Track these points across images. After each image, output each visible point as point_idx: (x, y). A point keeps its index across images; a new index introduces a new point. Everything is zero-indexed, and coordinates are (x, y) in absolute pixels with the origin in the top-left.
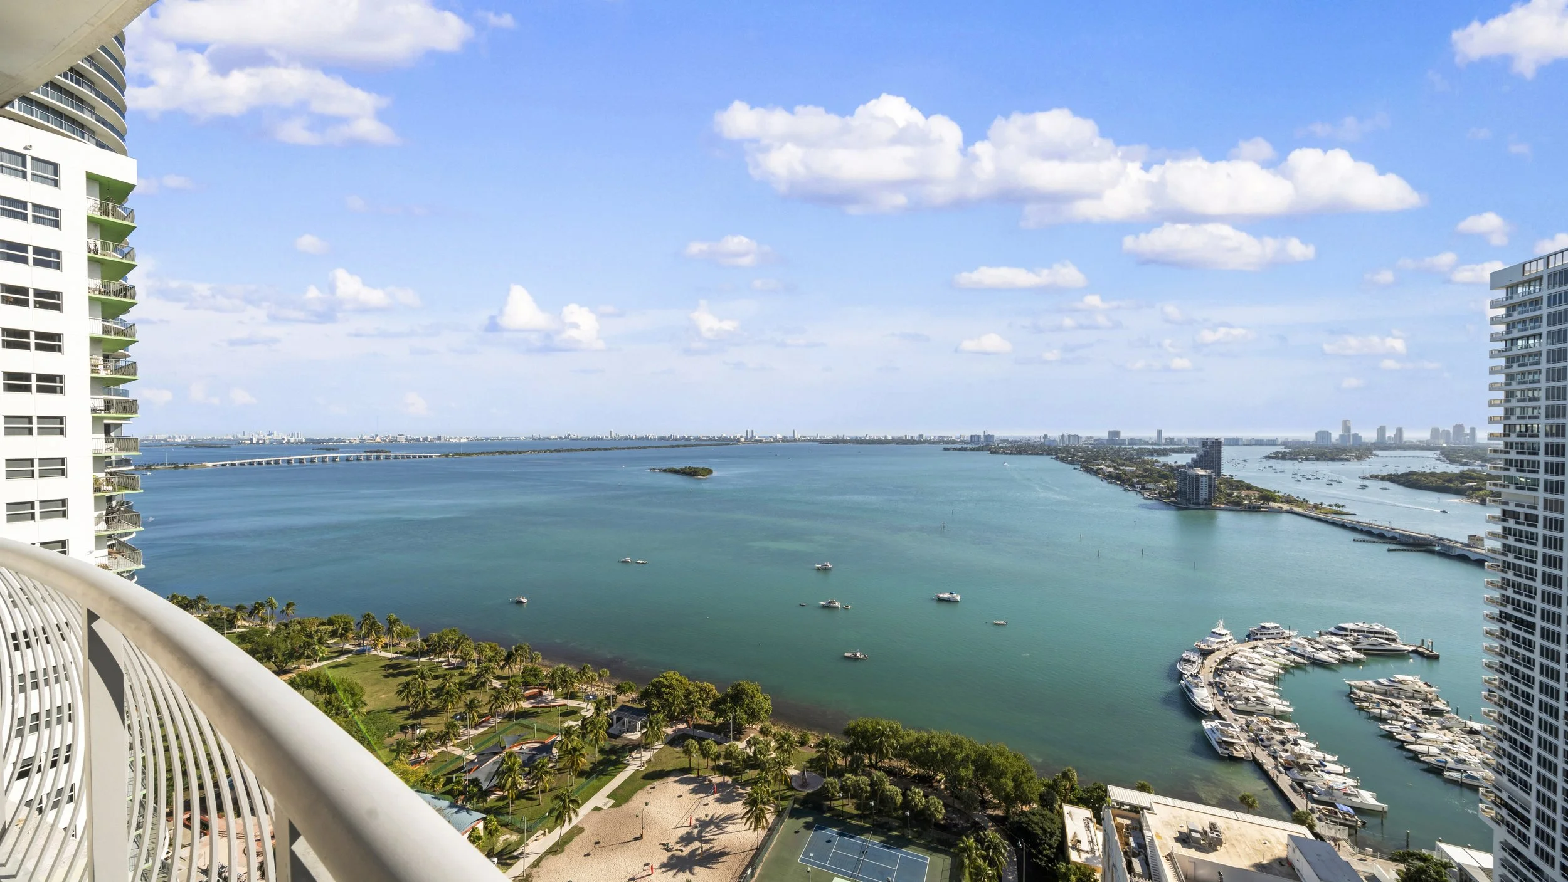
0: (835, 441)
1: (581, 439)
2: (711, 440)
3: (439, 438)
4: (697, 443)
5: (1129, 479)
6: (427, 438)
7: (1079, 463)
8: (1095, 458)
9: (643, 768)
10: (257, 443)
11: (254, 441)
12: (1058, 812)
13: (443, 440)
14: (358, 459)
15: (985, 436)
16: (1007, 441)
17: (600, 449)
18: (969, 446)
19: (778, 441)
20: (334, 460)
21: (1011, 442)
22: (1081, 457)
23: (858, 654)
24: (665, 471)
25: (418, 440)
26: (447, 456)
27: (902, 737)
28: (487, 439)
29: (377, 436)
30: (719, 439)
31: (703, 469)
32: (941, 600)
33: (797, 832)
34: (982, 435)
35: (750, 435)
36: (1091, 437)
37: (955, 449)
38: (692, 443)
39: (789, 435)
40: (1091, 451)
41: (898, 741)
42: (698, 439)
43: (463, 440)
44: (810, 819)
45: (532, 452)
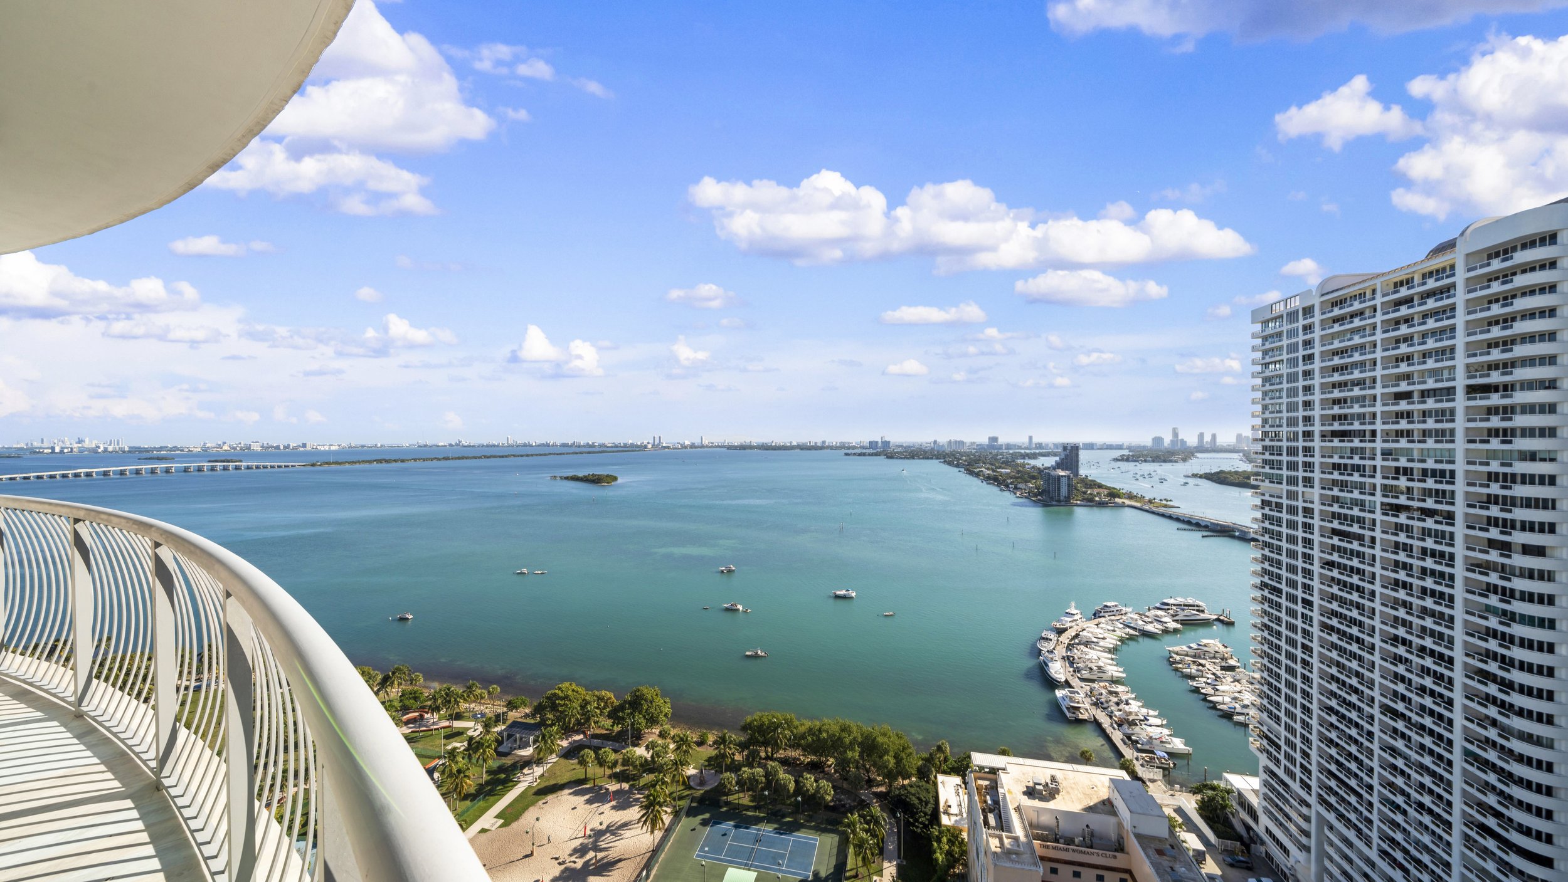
0: (742, 447)
1: (473, 446)
2: (616, 446)
3: (304, 445)
4: (602, 449)
5: (1004, 480)
6: (289, 445)
7: (963, 466)
8: (977, 461)
9: (535, 784)
10: (62, 452)
11: (57, 450)
12: (933, 782)
13: (308, 448)
14: (200, 469)
15: (882, 442)
16: (902, 446)
17: (495, 457)
18: (867, 451)
19: (686, 447)
20: (167, 471)
21: (905, 448)
22: (965, 461)
23: (759, 652)
24: (567, 478)
25: (278, 447)
26: (313, 465)
27: (796, 728)
28: (363, 446)
29: (224, 443)
30: (625, 446)
31: (608, 476)
32: (837, 597)
33: (693, 830)
34: (880, 441)
35: (657, 442)
36: (974, 443)
37: (855, 454)
38: (597, 449)
39: (697, 442)
40: (974, 455)
41: (792, 732)
42: (602, 445)
43: (333, 448)
44: (707, 816)
45: (415, 460)
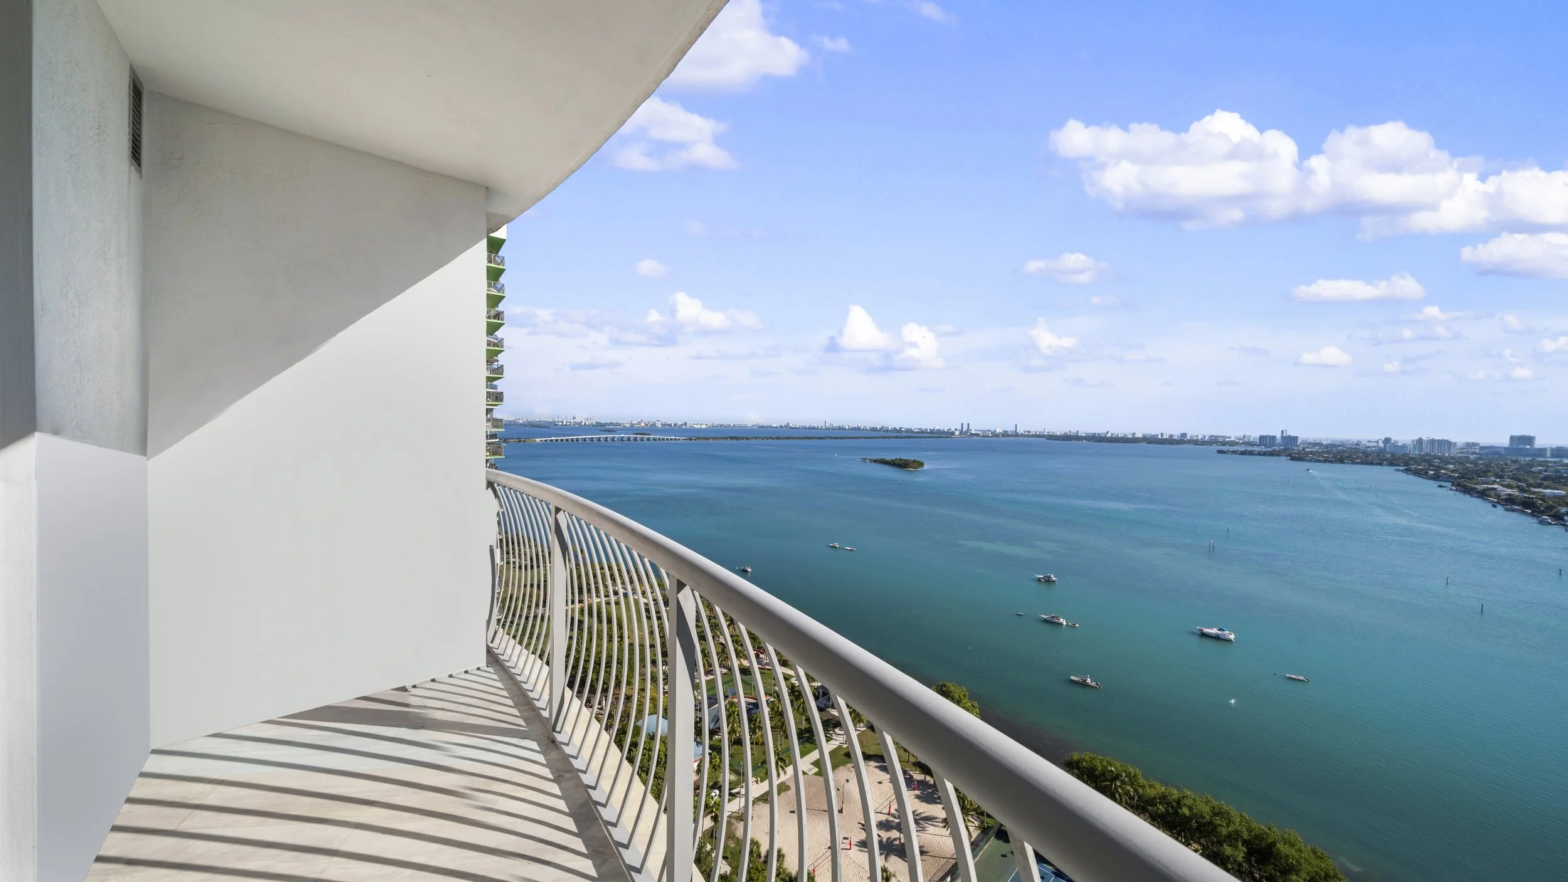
0: (1067, 438)
1: (798, 428)
2: (923, 432)
3: (686, 424)
4: (908, 434)
5: (1551, 508)
6: (677, 423)
7: (1448, 479)
8: (1482, 473)
9: (843, 748)
11: (564, 424)
13: (688, 426)
14: (629, 439)
15: (1283, 437)
16: (1320, 444)
17: (815, 438)
18: (1256, 449)
19: (997, 436)
20: (613, 439)
21: (1327, 446)
22: (1453, 471)
23: (1089, 681)
24: (875, 461)
25: (670, 425)
26: (691, 439)
27: (1141, 787)
28: (721, 426)
29: (642, 421)
30: (932, 432)
31: (914, 461)
32: (1205, 635)
33: (1004, 856)
34: (1279, 436)
35: (965, 428)
36: (1474, 444)
37: (1234, 452)
38: (904, 434)
39: (1010, 429)
40: (1474, 463)
41: (1136, 789)
42: (909, 431)
43: (704, 426)
45: (756, 438)
